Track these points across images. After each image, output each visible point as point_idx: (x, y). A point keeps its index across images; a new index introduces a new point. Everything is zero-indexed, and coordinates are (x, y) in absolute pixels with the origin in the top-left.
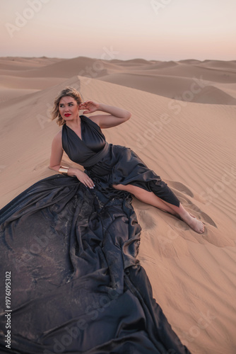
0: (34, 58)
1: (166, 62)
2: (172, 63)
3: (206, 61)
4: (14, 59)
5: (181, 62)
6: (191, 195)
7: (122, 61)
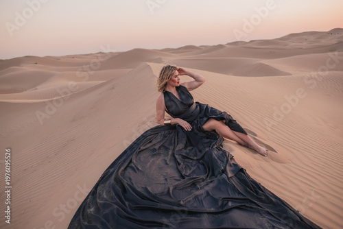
0: (91, 54)
1: (214, 46)
2: (220, 46)
3: (252, 41)
4: (73, 57)
5: (228, 44)
6: (256, 135)
7: (173, 49)
